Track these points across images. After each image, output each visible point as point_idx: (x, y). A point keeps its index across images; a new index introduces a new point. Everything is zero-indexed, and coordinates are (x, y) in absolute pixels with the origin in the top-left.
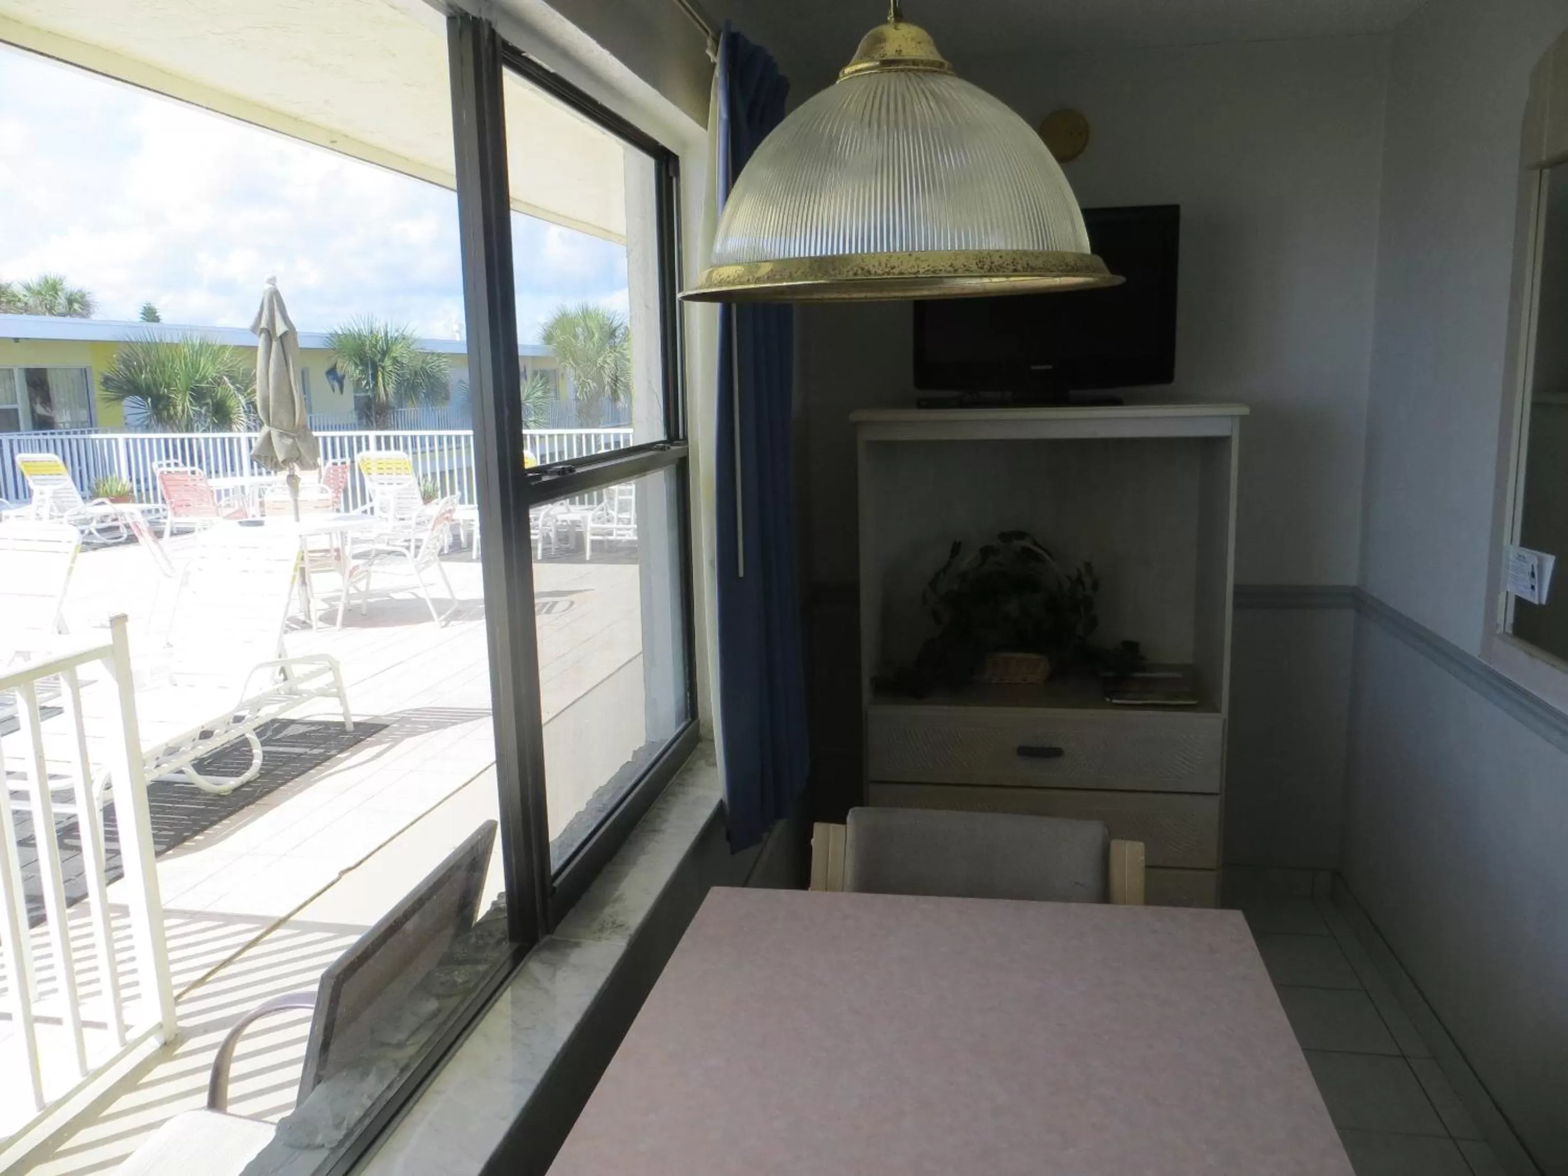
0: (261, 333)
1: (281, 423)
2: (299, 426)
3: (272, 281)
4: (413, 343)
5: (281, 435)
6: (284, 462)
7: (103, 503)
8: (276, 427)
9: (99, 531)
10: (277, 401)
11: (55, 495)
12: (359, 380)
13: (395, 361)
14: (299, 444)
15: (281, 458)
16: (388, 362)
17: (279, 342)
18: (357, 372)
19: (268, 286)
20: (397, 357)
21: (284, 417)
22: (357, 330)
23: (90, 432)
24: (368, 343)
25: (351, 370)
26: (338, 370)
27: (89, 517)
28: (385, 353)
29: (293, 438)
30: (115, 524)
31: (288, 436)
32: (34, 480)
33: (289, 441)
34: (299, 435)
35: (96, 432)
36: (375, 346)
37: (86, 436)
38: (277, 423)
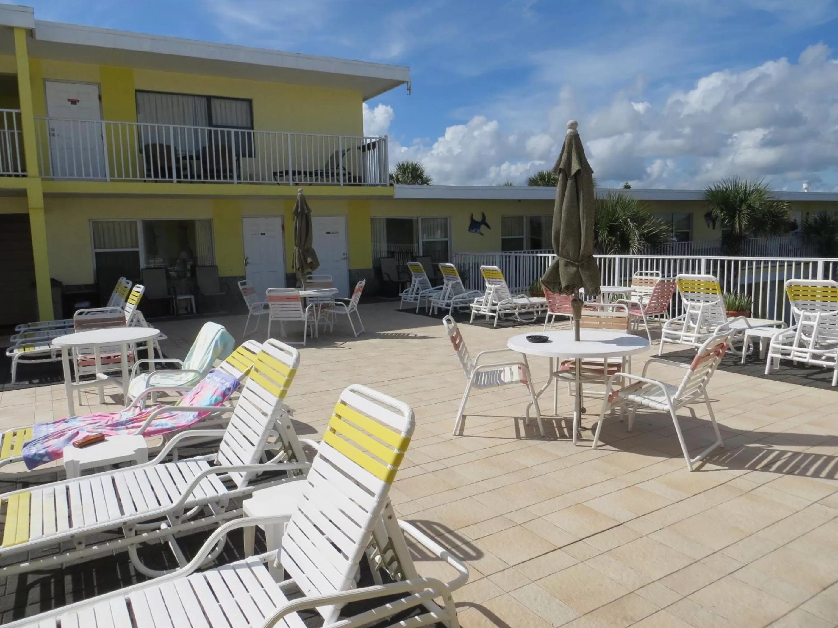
0: (560, 173)
1: (568, 254)
2: (583, 256)
3: (574, 126)
4: (764, 194)
5: (567, 264)
6: (567, 288)
7: (523, 297)
8: (564, 257)
9: (520, 314)
10: (566, 234)
11: (497, 291)
12: (723, 220)
13: (749, 206)
14: (581, 272)
15: (563, 284)
16: (744, 207)
17: (574, 180)
18: (722, 214)
19: (569, 131)
20: (750, 204)
21: (570, 248)
22: (725, 186)
23: (537, 252)
24: (732, 195)
25: (718, 213)
26: (713, 215)
27: (514, 305)
28: (743, 201)
29: (577, 267)
30: (531, 310)
31: (573, 265)
32: (489, 281)
33: (573, 269)
34: (583, 265)
35: (541, 252)
36: (736, 197)
37: (535, 255)
38: (564, 253)
